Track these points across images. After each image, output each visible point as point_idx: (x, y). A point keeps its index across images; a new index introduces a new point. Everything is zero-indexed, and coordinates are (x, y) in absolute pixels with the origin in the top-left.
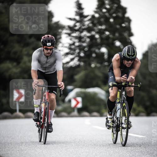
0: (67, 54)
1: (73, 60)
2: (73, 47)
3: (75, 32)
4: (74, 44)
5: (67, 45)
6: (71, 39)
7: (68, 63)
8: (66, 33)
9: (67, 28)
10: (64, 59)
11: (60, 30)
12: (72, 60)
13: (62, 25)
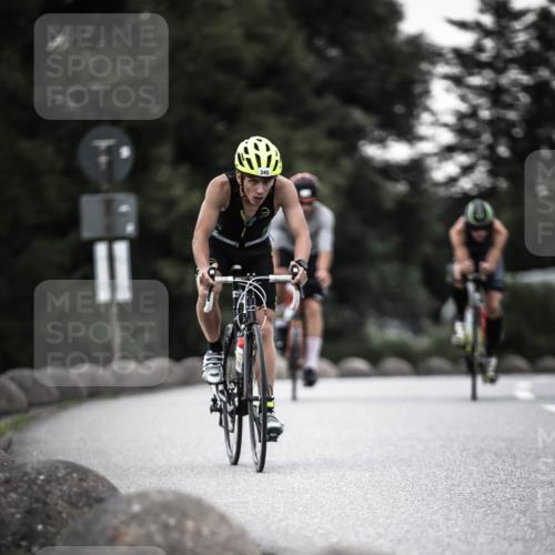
0: (449, 150)
1: (472, 172)
2: (471, 125)
3: (476, 70)
4: (473, 114)
5: (451, 119)
6: (463, 98)
7: (452, 181)
8: (447, 77)
9: (450, 56)
10: (438, 168)
11: (424, 66)
12: (467, 170)
13: (433, 46)
